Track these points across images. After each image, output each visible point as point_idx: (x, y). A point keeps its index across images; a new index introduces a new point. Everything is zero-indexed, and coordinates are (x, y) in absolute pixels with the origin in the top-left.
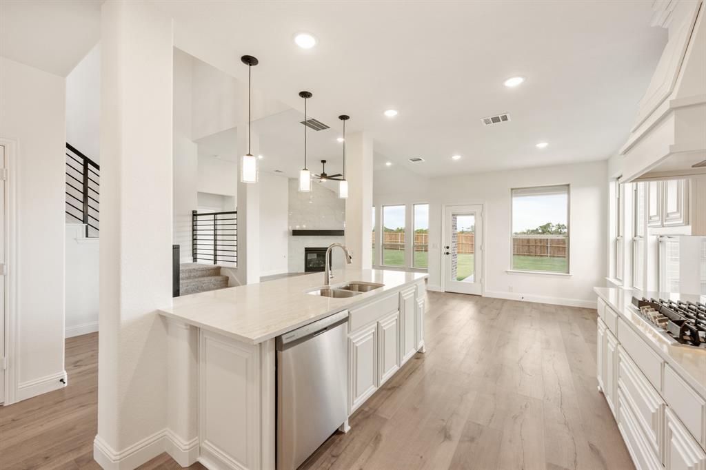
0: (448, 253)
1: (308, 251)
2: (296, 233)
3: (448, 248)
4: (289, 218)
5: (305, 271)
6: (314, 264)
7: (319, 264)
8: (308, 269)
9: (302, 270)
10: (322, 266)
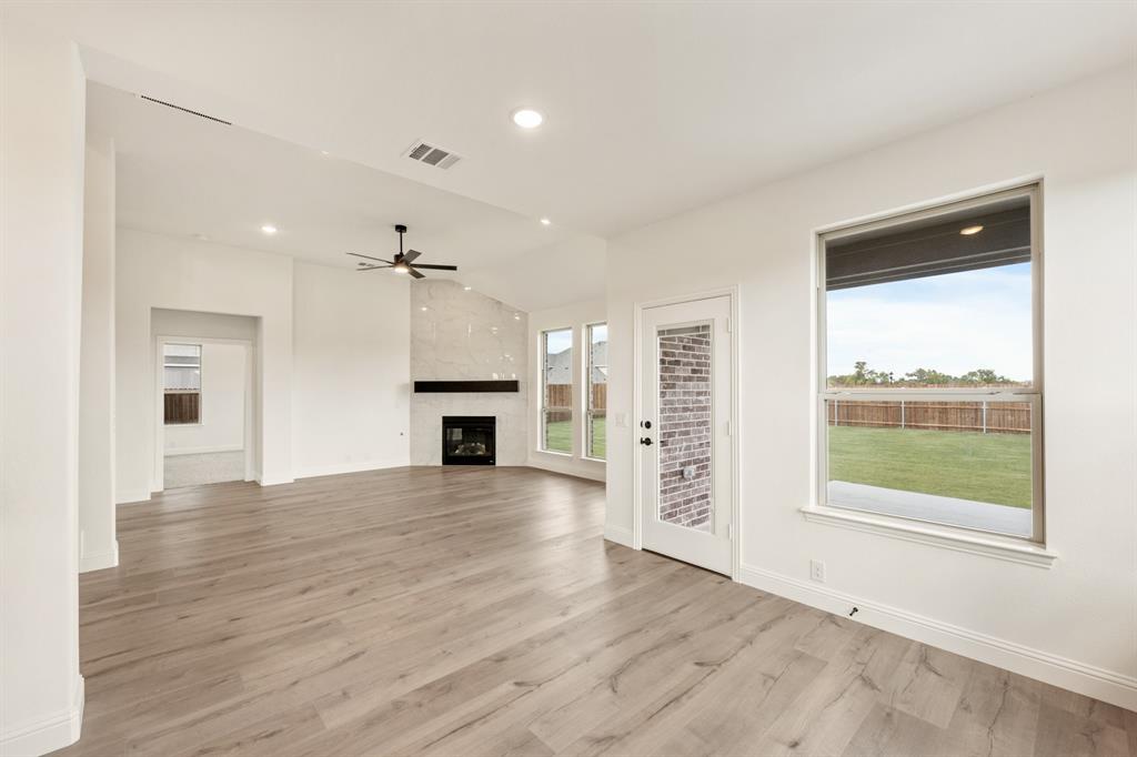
0: (648, 442)
1: (449, 423)
2: (421, 387)
3: (648, 425)
4: (412, 359)
5: (444, 463)
6: (465, 450)
7: (474, 450)
8: (449, 458)
9: (438, 461)
10: (480, 453)
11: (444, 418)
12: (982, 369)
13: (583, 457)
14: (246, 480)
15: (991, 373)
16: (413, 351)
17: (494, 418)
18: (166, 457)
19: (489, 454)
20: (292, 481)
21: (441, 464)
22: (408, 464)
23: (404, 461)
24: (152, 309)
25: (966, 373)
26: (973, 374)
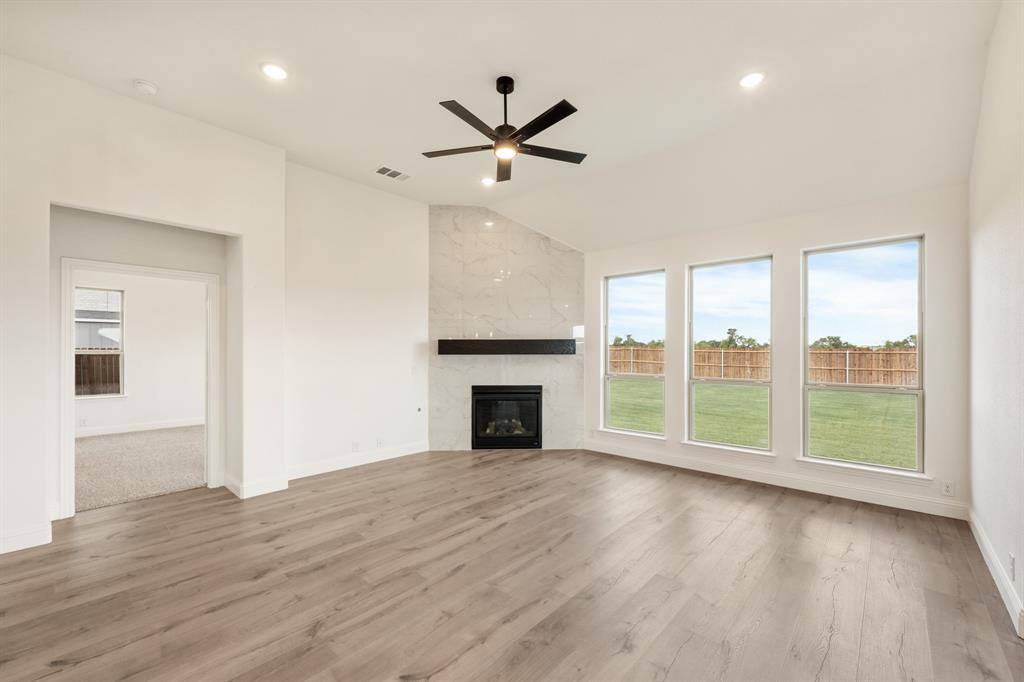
1: (483, 394)
2: (447, 347)
4: (432, 309)
5: (473, 448)
6: (497, 429)
7: (509, 429)
8: (479, 442)
9: (466, 444)
10: (517, 432)
11: (474, 388)
12: (831, 336)
13: (686, 441)
14: (210, 486)
15: (838, 339)
16: (432, 298)
17: (540, 387)
18: (79, 441)
19: (531, 434)
20: (285, 486)
21: (469, 448)
22: (426, 448)
23: (422, 445)
24: (52, 206)
25: (818, 339)
26: (823, 340)
